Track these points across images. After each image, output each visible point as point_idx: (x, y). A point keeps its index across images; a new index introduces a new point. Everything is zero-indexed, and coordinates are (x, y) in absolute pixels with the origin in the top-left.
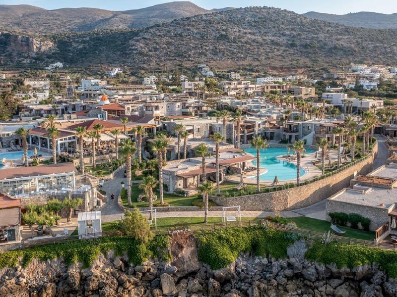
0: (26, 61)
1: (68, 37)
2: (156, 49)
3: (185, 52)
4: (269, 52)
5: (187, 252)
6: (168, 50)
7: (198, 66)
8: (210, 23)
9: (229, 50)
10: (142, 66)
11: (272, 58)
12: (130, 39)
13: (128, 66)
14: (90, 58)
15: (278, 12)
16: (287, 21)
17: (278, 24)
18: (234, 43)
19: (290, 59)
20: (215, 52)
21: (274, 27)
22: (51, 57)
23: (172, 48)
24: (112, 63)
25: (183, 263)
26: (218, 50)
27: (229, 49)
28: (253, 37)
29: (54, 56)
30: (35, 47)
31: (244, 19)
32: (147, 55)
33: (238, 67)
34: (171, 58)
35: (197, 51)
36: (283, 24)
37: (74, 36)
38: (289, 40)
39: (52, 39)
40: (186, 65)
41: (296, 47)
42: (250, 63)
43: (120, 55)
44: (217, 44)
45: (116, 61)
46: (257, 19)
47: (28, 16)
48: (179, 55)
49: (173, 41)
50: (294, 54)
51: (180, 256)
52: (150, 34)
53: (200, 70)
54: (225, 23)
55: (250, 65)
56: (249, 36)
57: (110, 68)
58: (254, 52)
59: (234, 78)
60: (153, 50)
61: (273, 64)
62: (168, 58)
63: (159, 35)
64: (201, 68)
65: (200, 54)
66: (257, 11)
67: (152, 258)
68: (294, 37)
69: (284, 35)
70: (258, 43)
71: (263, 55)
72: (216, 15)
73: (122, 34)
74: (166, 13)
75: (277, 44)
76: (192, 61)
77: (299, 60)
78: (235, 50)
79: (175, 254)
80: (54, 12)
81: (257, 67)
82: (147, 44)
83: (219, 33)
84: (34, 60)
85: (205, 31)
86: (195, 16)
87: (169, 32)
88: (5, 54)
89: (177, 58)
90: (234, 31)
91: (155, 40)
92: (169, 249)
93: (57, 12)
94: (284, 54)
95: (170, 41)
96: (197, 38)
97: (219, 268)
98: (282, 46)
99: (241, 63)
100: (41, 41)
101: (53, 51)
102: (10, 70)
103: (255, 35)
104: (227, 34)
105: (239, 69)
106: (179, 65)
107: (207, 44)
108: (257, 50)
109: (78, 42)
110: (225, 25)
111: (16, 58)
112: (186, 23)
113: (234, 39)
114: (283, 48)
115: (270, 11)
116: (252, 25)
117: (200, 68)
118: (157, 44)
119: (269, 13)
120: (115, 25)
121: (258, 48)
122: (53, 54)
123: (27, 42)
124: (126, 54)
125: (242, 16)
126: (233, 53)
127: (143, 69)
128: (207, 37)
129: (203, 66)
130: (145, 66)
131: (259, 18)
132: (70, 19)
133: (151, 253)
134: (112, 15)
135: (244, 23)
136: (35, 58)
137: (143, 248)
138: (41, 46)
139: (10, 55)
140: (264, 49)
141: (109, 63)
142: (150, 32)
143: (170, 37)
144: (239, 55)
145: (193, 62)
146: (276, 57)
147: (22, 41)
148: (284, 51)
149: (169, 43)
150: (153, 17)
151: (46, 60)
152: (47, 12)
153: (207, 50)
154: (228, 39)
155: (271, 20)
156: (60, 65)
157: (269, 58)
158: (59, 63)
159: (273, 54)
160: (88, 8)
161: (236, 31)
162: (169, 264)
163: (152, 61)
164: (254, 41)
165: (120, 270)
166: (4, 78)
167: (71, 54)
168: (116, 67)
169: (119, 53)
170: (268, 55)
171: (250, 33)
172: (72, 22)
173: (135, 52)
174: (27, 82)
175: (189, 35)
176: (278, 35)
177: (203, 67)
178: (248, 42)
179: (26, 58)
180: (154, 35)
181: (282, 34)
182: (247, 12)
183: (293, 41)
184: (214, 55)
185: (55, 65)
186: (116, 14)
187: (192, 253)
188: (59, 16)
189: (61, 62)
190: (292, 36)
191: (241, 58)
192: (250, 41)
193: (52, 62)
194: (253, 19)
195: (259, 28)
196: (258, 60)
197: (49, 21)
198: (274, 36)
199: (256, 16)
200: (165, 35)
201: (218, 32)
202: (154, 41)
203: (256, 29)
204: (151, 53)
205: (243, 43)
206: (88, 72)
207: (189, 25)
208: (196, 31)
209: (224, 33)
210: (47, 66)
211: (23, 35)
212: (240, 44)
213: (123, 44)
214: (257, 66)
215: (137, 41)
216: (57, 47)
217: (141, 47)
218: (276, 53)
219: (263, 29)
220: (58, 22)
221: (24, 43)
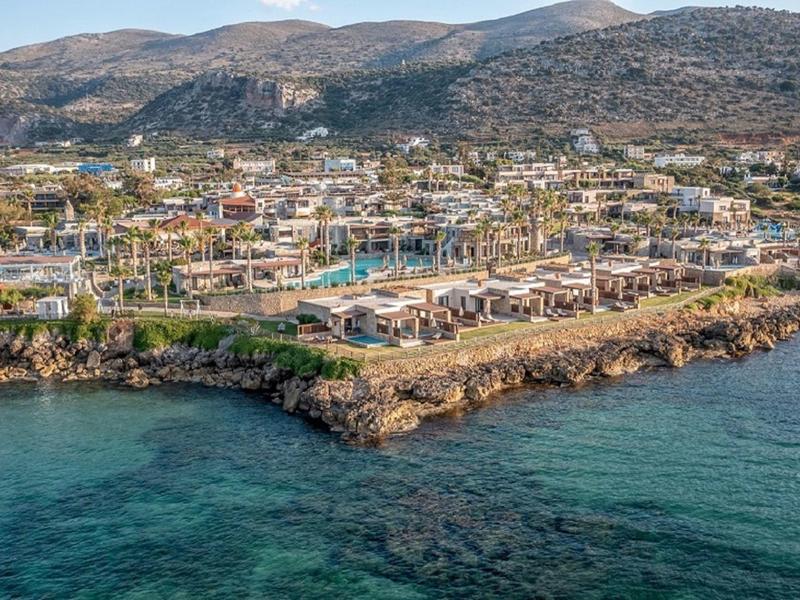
0: (267, 126)
1: (345, 80)
2: (496, 100)
3: (552, 106)
4: (729, 102)
5: (122, 337)
6: (521, 102)
7: (572, 133)
8: (612, 46)
9: (642, 100)
10: (463, 133)
11: (733, 115)
12: (452, 81)
13: (440, 134)
14: (375, 120)
15: (765, 17)
16: (782, 34)
17: (760, 43)
18: (656, 85)
19: (773, 116)
20: (613, 105)
21: (749, 50)
22: (310, 117)
23: (528, 98)
24: (410, 128)
25: (117, 345)
26: (618, 101)
27: (644, 97)
28: (699, 72)
29: (315, 115)
30: (284, 100)
31: (686, 36)
32: (477, 113)
33: (654, 134)
34: (522, 117)
35: (576, 103)
36: (771, 42)
37: (357, 78)
38: (779, 76)
39: (318, 84)
40: (548, 132)
41: (793, 90)
42: (682, 126)
43: (428, 114)
44: (618, 89)
45: (419, 123)
46: (713, 34)
47: (294, 41)
48: (539, 112)
49: (532, 83)
50: (786, 106)
51: (116, 339)
52: (489, 72)
53: (575, 140)
54: (643, 45)
55: (681, 129)
56: (690, 70)
57: (406, 138)
58: (695, 102)
59: (633, 156)
60: (490, 101)
61: (731, 128)
62: (516, 117)
63: (506, 74)
64: (577, 138)
65: (582, 108)
66: (719, 16)
67: (91, 339)
68: (792, 68)
69: (769, 65)
70: (707, 83)
71: (716, 108)
72: (626, 30)
73: (439, 72)
74: (551, 24)
75: (751, 85)
76: (562, 122)
77: (792, 117)
78: (655, 101)
79: (112, 337)
80: (341, 31)
81: (693, 135)
82: (481, 91)
83: (626, 65)
84: (280, 124)
85: (598, 63)
86: (584, 33)
87: (526, 66)
88: (235, 114)
89: (532, 117)
90: (660, 61)
91: (497, 82)
92: (108, 332)
93: (345, 32)
94: (764, 106)
95: (526, 83)
96: (580, 77)
97: (143, 351)
98: (760, 89)
99: (662, 126)
100: (297, 89)
101: (314, 107)
102: (238, 142)
103: (703, 69)
104: (643, 66)
105: (655, 138)
106: (536, 131)
107: (598, 88)
108: (702, 99)
109: (361, 89)
110: (642, 50)
111: (252, 119)
112: (562, 47)
113: (658, 78)
114: (763, 94)
115: (748, 16)
116: (700, 48)
117: (574, 137)
118: (499, 89)
119: (743, 20)
120: (449, 52)
121: (707, 95)
122: (315, 111)
123: (273, 92)
124: (439, 110)
125: (681, 30)
126: (650, 106)
127: (465, 139)
128: (601, 76)
129: (582, 132)
130: (471, 133)
131: (719, 32)
132: (369, 44)
133: (90, 334)
134: (445, 33)
135: (683, 44)
136: (283, 121)
137: (84, 328)
138: (294, 98)
139: (243, 115)
140: (718, 96)
141: (406, 127)
142: (489, 69)
143: (528, 77)
144: (663, 108)
145: (564, 125)
146: (743, 112)
147: (264, 90)
148: (765, 99)
149: (523, 89)
150: (524, 34)
151: (301, 122)
152: (329, 33)
153: (596, 102)
154: (645, 77)
155: (745, 35)
156: (323, 131)
157: (725, 116)
158: (322, 128)
159: (737, 107)
160: (402, 21)
161: (663, 61)
162: (103, 345)
163: (485, 125)
164: (699, 80)
165: (59, 346)
166: (222, 156)
167: (346, 112)
168: (417, 135)
169: (427, 108)
170: (724, 109)
171: (694, 64)
172: (372, 49)
173: (455, 106)
174: (238, 164)
175: (565, 72)
176: (756, 66)
177: (582, 135)
178: (686, 81)
179: (268, 119)
180: (496, 73)
181: (766, 64)
182: (696, 19)
183: (789, 78)
184: (609, 109)
185: (313, 133)
186: (453, 31)
187: (128, 338)
188: (348, 38)
189: (326, 126)
190: (787, 67)
191: (665, 115)
192: (690, 81)
193: (311, 127)
194: (705, 35)
195: (716, 52)
196: (701, 119)
197: (329, 50)
198: (745, 68)
199: (713, 28)
200: (517, 73)
201: (624, 63)
202: (495, 85)
203: (708, 55)
204: (486, 108)
205: (675, 85)
206: (366, 145)
207: (567, 51)
208: (579, 63)
209: (636, 65)
210: (301, 135)
211: (268, 80)
212: (668, 87)
213: (436, 92)
214: (695, 132)
215: (462, 85)
216: (325, 99)
217: (468, 98)
218: (743, 105)
219: (725, 55)
220: (346, 50)
221: (266, 93)
